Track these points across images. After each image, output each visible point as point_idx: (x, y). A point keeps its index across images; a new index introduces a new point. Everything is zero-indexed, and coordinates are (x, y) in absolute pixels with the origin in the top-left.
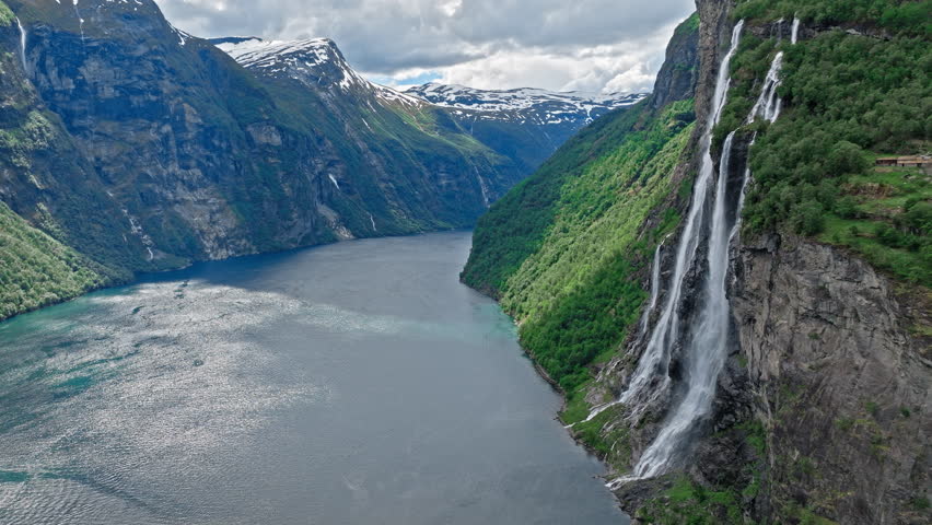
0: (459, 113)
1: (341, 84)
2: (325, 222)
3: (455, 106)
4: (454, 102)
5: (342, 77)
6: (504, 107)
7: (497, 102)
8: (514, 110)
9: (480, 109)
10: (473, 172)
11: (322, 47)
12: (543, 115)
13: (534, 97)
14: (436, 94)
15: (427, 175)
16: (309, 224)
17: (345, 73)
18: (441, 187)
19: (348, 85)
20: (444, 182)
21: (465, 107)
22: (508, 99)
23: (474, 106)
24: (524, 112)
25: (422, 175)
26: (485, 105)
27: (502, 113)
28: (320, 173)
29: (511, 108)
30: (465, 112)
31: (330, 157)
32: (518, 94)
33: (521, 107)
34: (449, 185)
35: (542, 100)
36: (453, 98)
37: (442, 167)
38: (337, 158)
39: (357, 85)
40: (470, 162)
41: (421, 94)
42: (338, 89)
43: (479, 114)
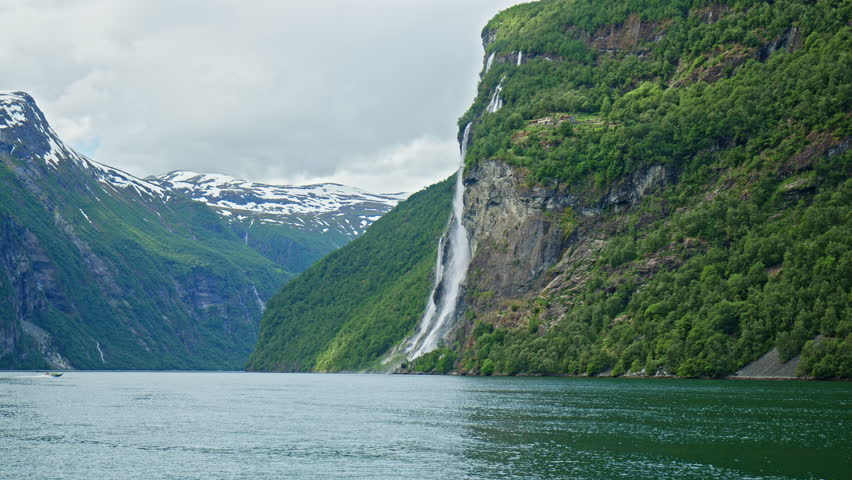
0: (227, 213)
1: (47, 158)
2: (32, 343)
3: (220, 204)
4: (218, 199)
5: (48, 149)
6: (297, 208)
7: (285, 202)
8: (310, 215)
9: (260, 210)
10: (251, 293)
11: (16, 103)
12: (356, 222)
13: (343, 197)
14: (190, 186)
15: (181, 294)
16: (11, 341)
17: (52, 142)
18: (200, 312)
19: (56, 160)
20: (205, 306)
21: (234, 206)
22: (302, 198)
23: (250, 206)
24: (327, 216)
25: (171, 292)
26: (267, 205)
27: (293, 217)
28: (24, 275)
29: (307, 210)
30: (235, 213)
31: (35, 258)
32: (318, 192)
33: (322, 210)
34: (213, 311)
35: (354, 202)
36: (216, 193)
37: (203, 285)
38: (44, 259)
39: (69, 162)
40: (246, 278)
41: (165, 184)
42: (42, 167)
43: (257, 217)
